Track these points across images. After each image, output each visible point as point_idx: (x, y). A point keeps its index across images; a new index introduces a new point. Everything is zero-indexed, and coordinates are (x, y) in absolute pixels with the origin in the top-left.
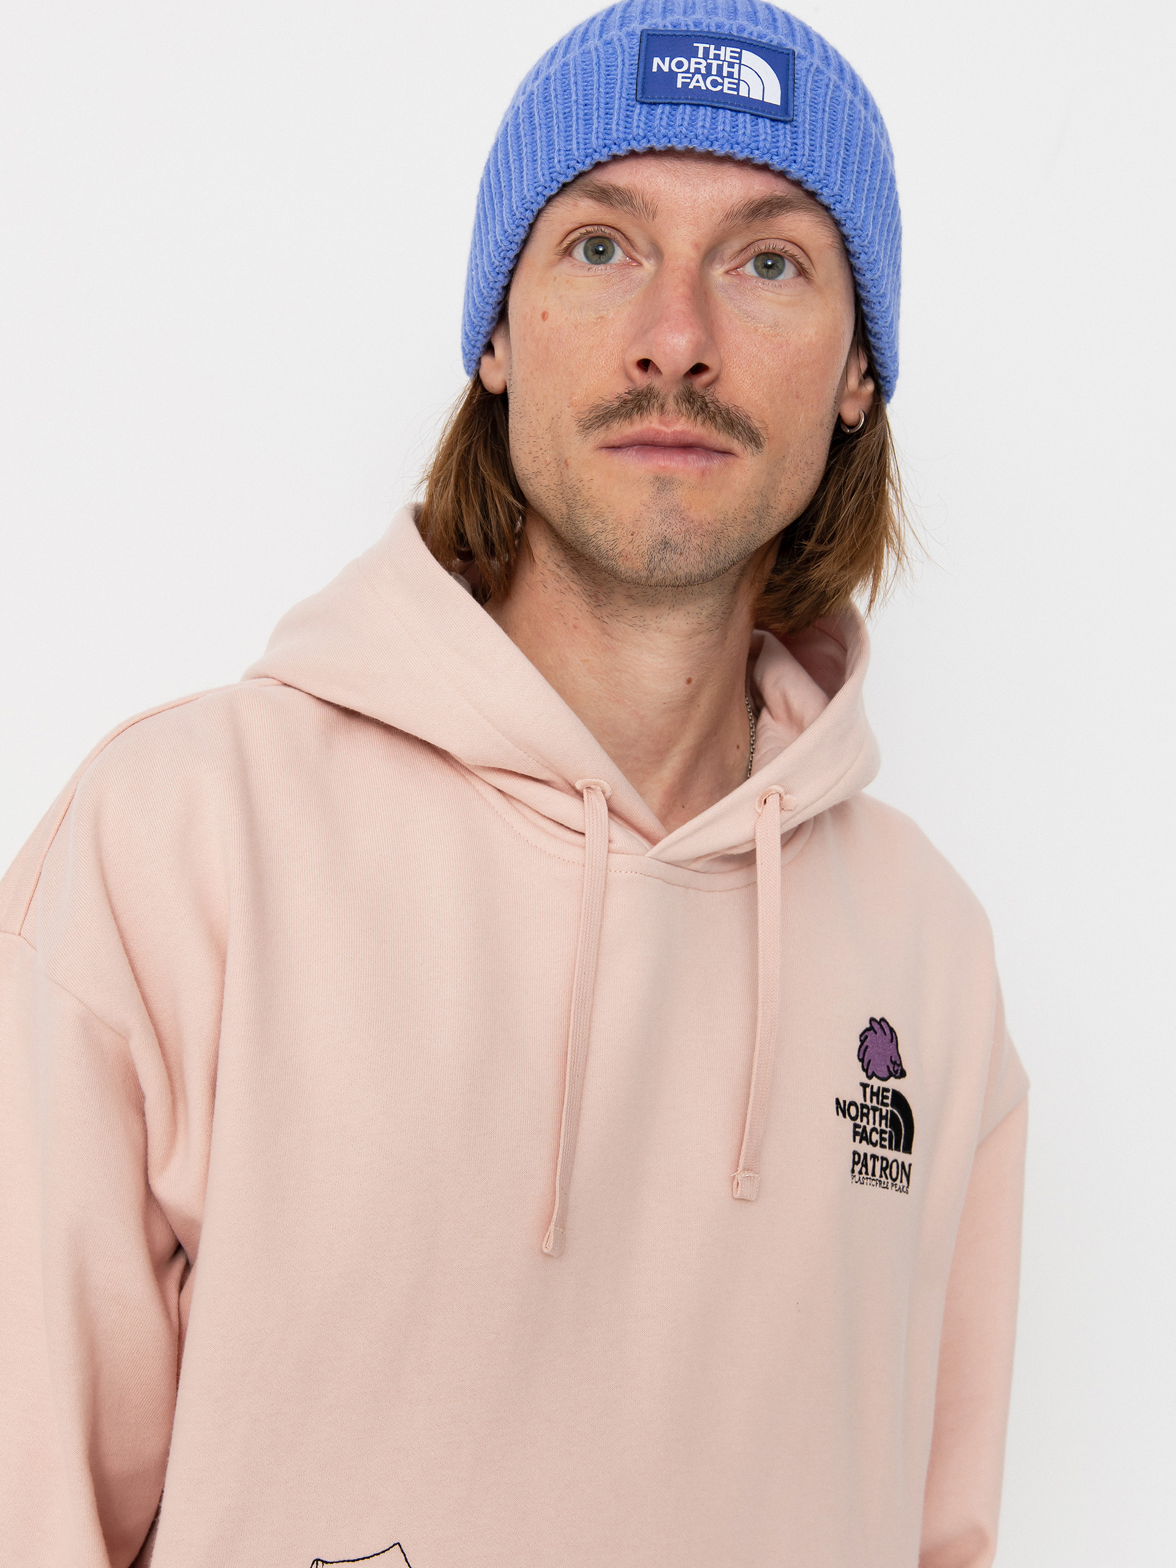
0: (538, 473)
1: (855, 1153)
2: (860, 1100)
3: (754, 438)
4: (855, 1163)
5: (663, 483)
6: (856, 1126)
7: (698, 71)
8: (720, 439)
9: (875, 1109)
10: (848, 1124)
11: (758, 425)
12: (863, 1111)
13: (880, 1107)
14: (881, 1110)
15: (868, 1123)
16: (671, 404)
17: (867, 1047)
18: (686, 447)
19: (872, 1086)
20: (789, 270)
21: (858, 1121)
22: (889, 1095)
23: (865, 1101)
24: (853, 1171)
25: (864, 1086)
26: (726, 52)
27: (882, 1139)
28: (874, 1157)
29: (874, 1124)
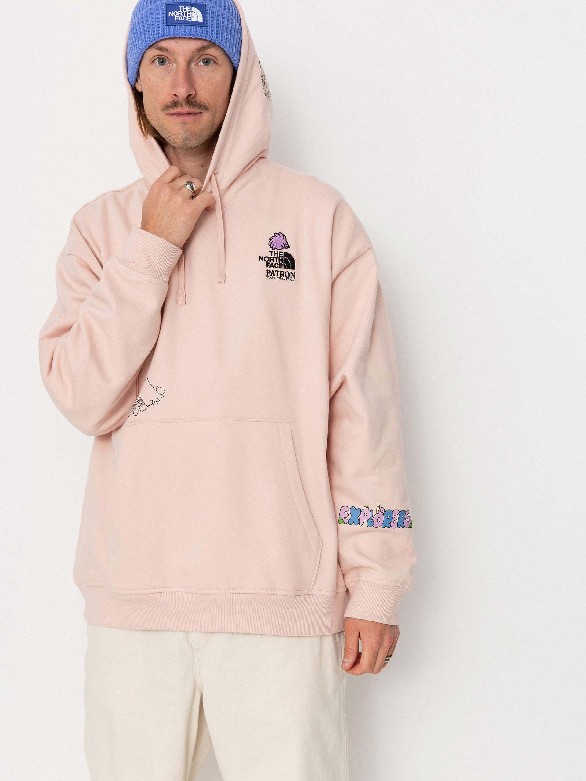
0: (152, 120)
1: (267, 270)
2: (269, 256)
3: (207, 109)
4: (268, 273)
5: (184, 123)
6: (267, 263)
7: (180, 15)
8: (198, 110)
9: (276, 258)
10: (264, 263)
11: (207, 105)
12: (271, 259)
13: (279, 257)
14: (279, 258)
15: (273, 262)
16: (184, 105)
17: (273, 241)
18: (189, 114)
19: (275, 252)
20: (212, 62)
21: (269, 262)
22: (283, 253)
23: (272, 255)
24: (267, 275)
25: (271, 252)
26: (187, 8)
27: (280, 266)
28: (277, 271)
29: (276, 262)
